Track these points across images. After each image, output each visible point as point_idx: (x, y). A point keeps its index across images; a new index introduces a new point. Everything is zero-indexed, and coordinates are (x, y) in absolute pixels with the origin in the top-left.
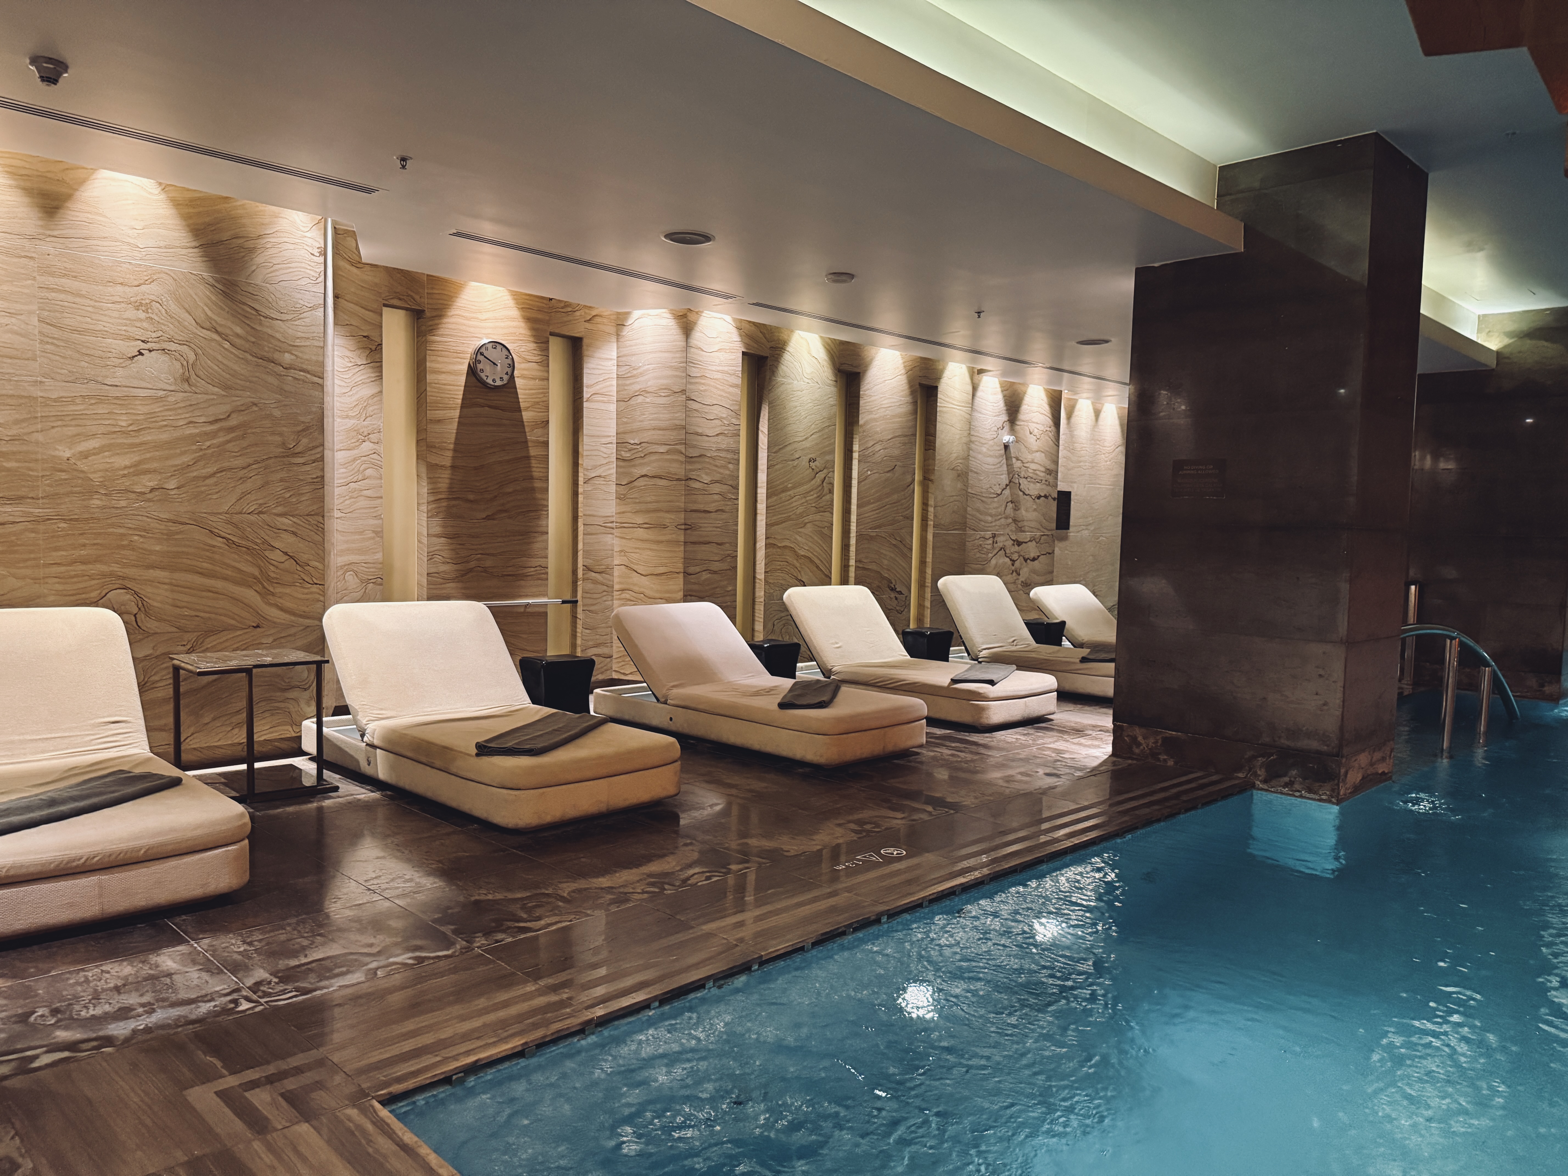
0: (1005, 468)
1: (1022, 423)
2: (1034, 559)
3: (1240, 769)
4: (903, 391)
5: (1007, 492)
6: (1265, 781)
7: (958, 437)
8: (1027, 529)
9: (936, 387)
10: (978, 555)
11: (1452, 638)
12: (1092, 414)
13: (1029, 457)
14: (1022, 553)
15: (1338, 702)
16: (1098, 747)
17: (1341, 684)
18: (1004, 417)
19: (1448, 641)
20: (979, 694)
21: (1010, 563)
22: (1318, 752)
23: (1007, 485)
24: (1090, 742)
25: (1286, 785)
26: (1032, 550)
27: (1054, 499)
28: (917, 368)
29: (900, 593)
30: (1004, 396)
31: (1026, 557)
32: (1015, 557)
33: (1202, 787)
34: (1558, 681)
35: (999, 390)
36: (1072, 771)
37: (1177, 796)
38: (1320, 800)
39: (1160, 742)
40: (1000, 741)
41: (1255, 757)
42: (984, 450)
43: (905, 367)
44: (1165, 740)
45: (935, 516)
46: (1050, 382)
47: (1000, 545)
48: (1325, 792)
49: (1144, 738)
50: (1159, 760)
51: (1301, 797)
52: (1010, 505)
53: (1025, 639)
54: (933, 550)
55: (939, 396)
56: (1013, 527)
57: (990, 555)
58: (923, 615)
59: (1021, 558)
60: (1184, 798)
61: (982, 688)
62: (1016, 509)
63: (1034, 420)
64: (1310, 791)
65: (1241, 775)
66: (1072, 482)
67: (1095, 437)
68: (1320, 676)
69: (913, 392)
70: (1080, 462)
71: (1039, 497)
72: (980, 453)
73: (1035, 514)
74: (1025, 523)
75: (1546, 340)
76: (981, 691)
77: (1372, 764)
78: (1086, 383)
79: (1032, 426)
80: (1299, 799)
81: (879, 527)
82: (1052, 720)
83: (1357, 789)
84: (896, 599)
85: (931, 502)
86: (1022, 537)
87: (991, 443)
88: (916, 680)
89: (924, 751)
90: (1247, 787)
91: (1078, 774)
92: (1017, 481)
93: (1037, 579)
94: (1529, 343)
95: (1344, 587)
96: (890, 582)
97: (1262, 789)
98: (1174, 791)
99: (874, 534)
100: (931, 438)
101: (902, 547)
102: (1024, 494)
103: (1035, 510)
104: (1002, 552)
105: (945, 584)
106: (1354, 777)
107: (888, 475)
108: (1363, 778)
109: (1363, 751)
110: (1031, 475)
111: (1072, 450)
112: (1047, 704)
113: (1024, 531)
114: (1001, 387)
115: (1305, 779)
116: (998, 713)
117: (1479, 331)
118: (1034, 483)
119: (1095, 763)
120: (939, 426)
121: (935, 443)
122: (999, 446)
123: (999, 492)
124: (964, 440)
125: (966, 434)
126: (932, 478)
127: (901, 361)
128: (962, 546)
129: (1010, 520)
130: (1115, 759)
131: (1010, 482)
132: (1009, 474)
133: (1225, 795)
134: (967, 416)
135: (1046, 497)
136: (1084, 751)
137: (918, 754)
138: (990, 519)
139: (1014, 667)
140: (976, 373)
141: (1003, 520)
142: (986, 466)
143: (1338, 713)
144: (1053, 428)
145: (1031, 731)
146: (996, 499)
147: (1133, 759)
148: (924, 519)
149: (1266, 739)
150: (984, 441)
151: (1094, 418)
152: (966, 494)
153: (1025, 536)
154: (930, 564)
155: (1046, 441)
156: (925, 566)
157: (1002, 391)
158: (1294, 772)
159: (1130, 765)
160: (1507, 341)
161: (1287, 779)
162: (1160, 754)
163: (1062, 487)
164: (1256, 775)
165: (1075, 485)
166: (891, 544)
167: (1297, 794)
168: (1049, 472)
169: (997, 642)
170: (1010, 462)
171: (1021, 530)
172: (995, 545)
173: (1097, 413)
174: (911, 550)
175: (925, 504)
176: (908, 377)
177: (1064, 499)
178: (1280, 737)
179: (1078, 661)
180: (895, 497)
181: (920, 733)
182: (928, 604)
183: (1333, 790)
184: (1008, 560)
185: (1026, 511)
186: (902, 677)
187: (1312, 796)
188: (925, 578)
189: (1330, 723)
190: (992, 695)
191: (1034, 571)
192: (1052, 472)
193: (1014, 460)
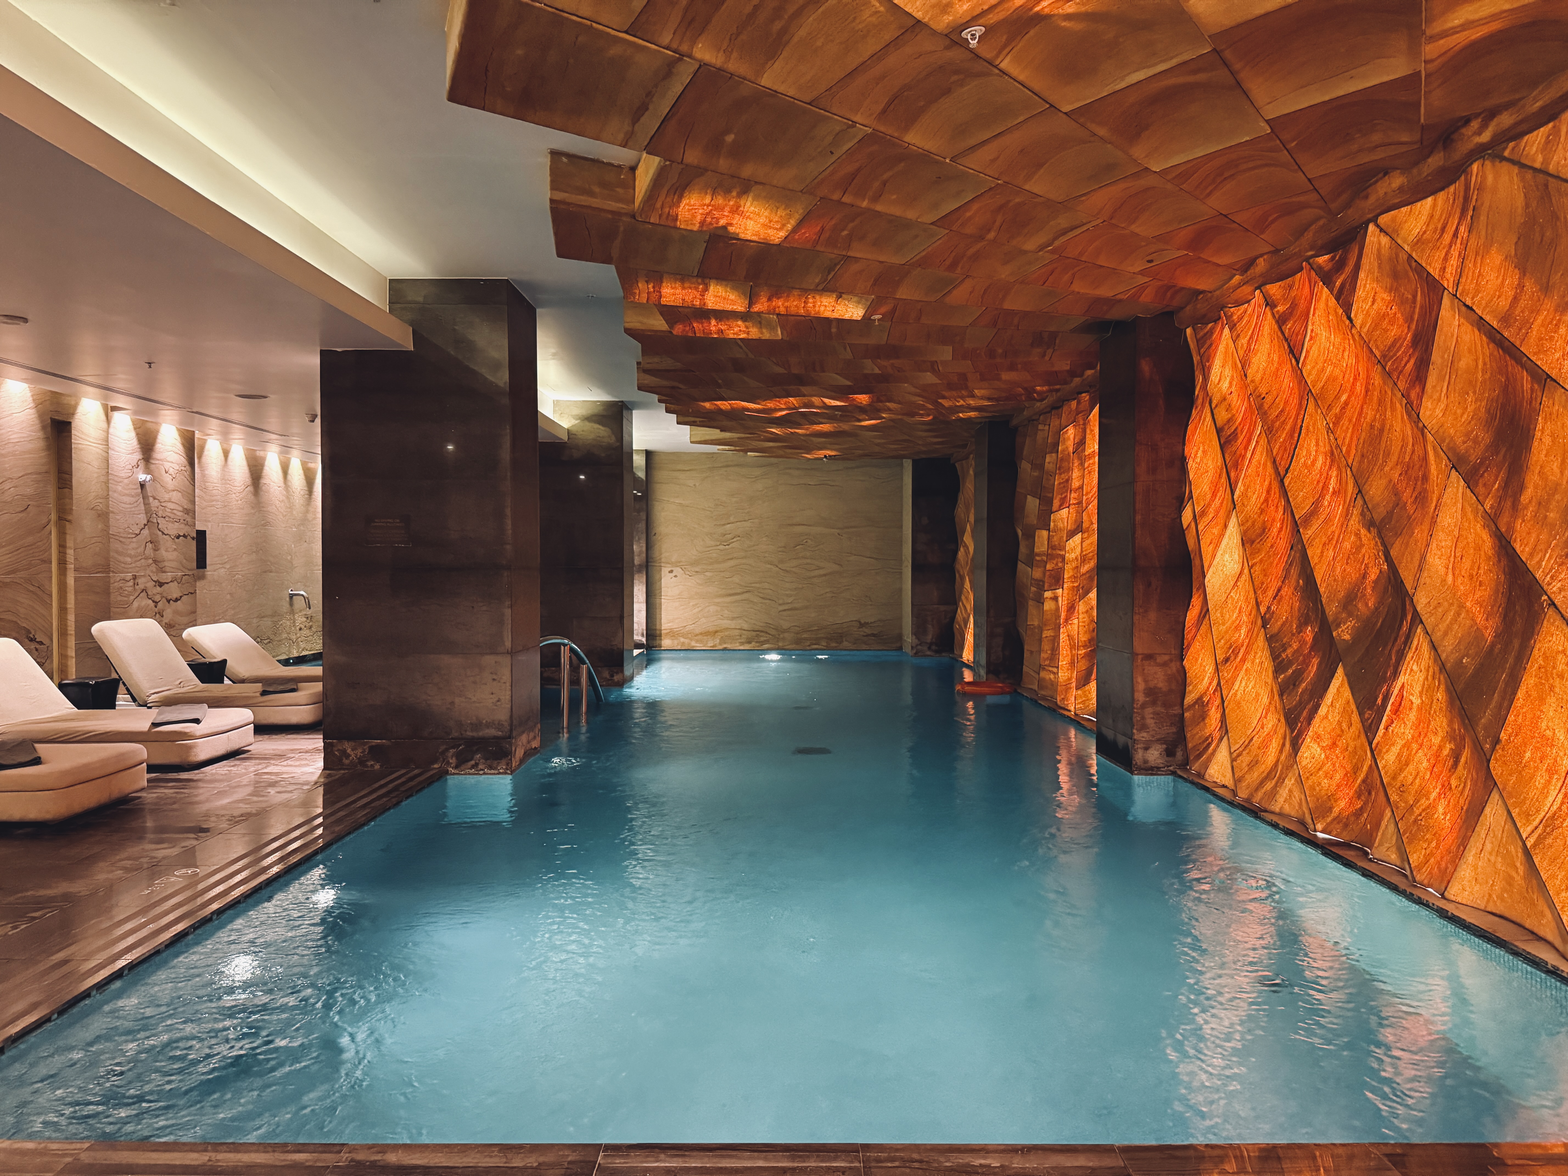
0: (142, 507)
1: (157, 462)
2: (176, 600)
3: (435, 762)
4: (33, 425)
5: (146, 532)
6: (456, 767)
7: (95, 475)
8: (168, 569)
9: (70, 423)
10: (120, 598)
11: (565, 645)
12: (222, 455)
13: (167, 496)
14: (165, 595)
15: (508, 697)
16: (308, 765)
17: (508, 684)
18: (138, 456)
19: (562, 647)
20: (185, 733)
21: (153, 604)
22: (495, 738)
23: (145, 525)
24: (298, 763)
25: (473, 767)
26: (174, 590)
27: (193, 538)
28: (48, 402)
29: (41, 643)
30: (137, 434)
31: (169, 598)
32: (158, 598)
33: (411, 779)
34: (622, 671)
35: (131, 427)
36: (299, 786)
37: (396, 789)
38: (499, 773)
39: (367, 751)
40: (212, 774)
41: (447, 750)
42: (120, 488)
43: (34, 400)
44: (372, 748)
45: (76, 559)
46: (181, 423)
47: (141, 586)
48: (502, 767)
49: (353, 750)
50: (367, 766)
51: (484, 774)
52: (149, 545)
53: (191, 680)
54: (76, 596)
55: (73, 432)
56: (154, 567)
57: (132, 598)
58: (66, 666)
59: (164, 599)
60: (403, 789)
61: (187, 727)
62: (156, 549)
63: (168, 459)
64: (491, 768)
65: (436, 766)
66: (206, 521)
67: (225, 477)
68: (494, 680)
69: (44, 428)
70: (213, 501)
71: (178, 537)
72: (115, 491)
73: (175, 553)
74: (166, 564)
75: (599, 424)
76: (187, 730)
77: (529, 742)
78: (214, 424)
79: (167, 465)
80: (483, 776)
81: (13, 572)
82: (248, 751)
83: (522, 761)
84: (37, 650)
85: (70, 543)
86: (164, 577)
87: (126, 481)
88: (108, 730)
89: (143, 794)
90: (443, 774)
91: (305, 787)
92: (155, 521)
93: (185, 620)
94: (588, 426)
95: (508, 612)
96: (29, 632)
97: (454, 774)
98: (391, 786)
99: (8, 580)
100: (67, 476)
101: (40, 593)
102: (163, 533)
103: (175, 549)
104: (144, 594)
105: (100, 631)
106: (520, 753)
107: (21, 515)
108: (525, 753)
109: (523, 732)
110: (169, 514)
111: (205, 489)
112: (245, 737)
113: (165, 572)
114: (134, 424)
115: (486, 759)
116: (204, 750)
117: (554, 411)
118: (172, 522)
119: (315, 778)
120: (75, 464)
121: (71, 482)
122: (135, 484)
123: (137, 532)
124: (102, 479)
125: (104, 472)
126: (70, 518)
127: (29, 394)
128: (106, 591)
129: (150, 561)
130: (328, 772)
131: (148, 521)
132: (146, 513)
133: (430, 782)
134: (105, 454)
135: (184, 536)
136: (299, 770)
137: (139, 798)
138: (129, 560)
139: (206, 706)
140: (109, 410)
141: (143, 561)
142: (123, 505)
143: (509, 706)
144: (188, 468)
145: (238, 762)
146: (134, 540)
147: (344, 769)
148: (62, 563)
149: (455, 734)
150: (120, 480)
151: (223, 458)
152: (106, 535)
153: (167, 577)
154: (73, 610)
155: (182, 480)
156: (66, 613)
157: (135, 429)
158: (478, 756)
159: (344, 774)
160: (574, 422)
161: (473, 762)
162: (367, 761)
163: (199, 527)
164: (448, 763)
165: (209, 524)
166: (28, 590)
167: (481, 772)
168: (187, 511)
169: (165, 686)
170: (146, 502)
171: (162, 570)
172: (137, 587)
173: (226, 453)
174: (51, 596)
175: (62, 547)
176: (38, 411)
177: (201, 536)
178: (466, 731)
179: (258, 694)
180: (30, 539)
181: (143, 778)
182: (72, 653)
183: (507, 764)
184: (150, 601)
185: (166, 551)
186: (91, 728)
187: (493, 771)
188: (66, 625)
189: (502, 715)
190: (198, 734)
191: (176, 612)
192: (190, 512)
193: (151, 499)
